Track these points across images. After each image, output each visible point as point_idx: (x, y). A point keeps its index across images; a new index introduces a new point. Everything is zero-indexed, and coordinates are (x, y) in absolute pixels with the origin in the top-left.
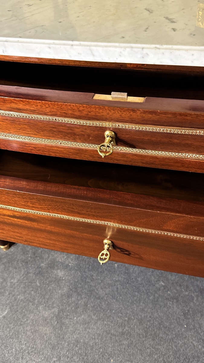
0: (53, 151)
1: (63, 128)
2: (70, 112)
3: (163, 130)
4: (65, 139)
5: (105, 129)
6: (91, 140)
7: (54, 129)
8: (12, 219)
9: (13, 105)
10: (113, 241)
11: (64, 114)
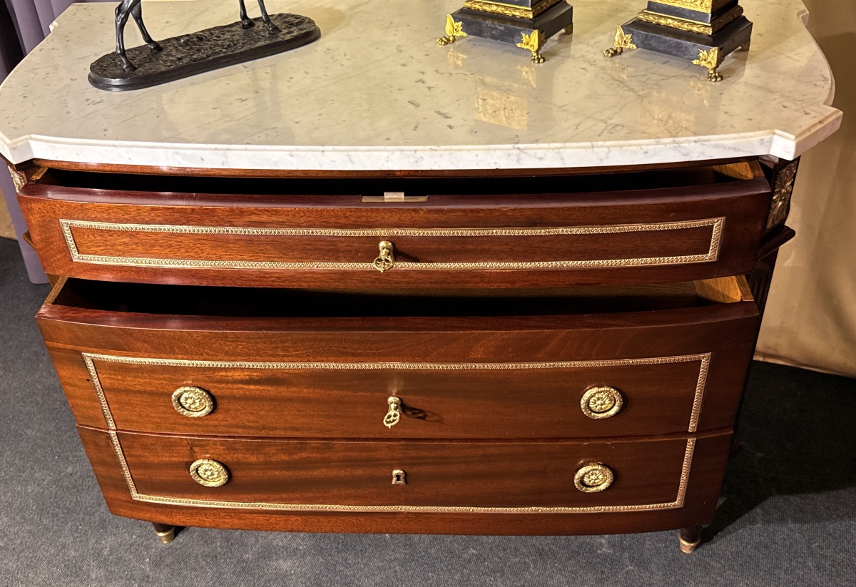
0: (306, 280)
1: (322, 243)
2: (333, 220)
3: (453, 233)
4: (324, 259)
5: (377, 240)
6: (360, 257)
7: (309, 247)
8: (246, 387)
9: (254, 218)
10: (402, 396)
11: (324, 224)
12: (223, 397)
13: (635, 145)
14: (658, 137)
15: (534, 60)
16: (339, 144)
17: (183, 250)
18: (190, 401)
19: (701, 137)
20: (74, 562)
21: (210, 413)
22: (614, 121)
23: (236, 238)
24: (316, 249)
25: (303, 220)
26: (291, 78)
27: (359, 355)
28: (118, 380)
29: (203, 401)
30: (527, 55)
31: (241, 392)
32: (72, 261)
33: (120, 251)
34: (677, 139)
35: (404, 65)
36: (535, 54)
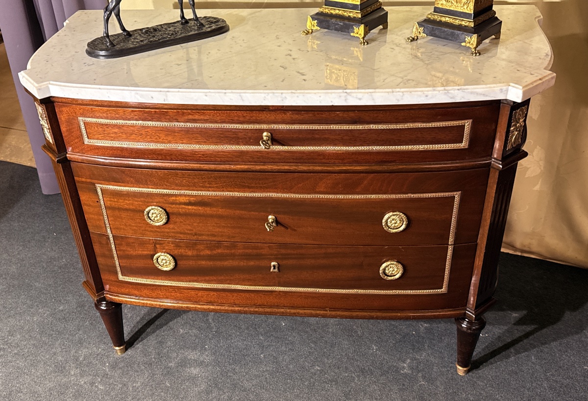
1: (229, 133)
2: (236, 118)
3: (307, 128)
4: (230, 143)
5: (261, 131)
6: (252, 142)
11: (231, 121)
12: (173, 214)
13: (420, 91)
14: (434, 87)
15: (361, 43)
16: (235, 89)
17: (149, 137)
18: (154, 215)
19: (462, 87)
20: (61, 363)
21: (166, 223)
22: (409, 77)
23: (180, 129)
24: (226, 137)
25: (218, 118)
26: (209, 53)
27: (252, 187)
28: (115, 202)
29: (162, 215)
30: (357, 41)
31: (184, 210)
32: (84, 143)
33: (112, 137)
34: (446, 88)
35: (279, 46)
36: (362, 40)
